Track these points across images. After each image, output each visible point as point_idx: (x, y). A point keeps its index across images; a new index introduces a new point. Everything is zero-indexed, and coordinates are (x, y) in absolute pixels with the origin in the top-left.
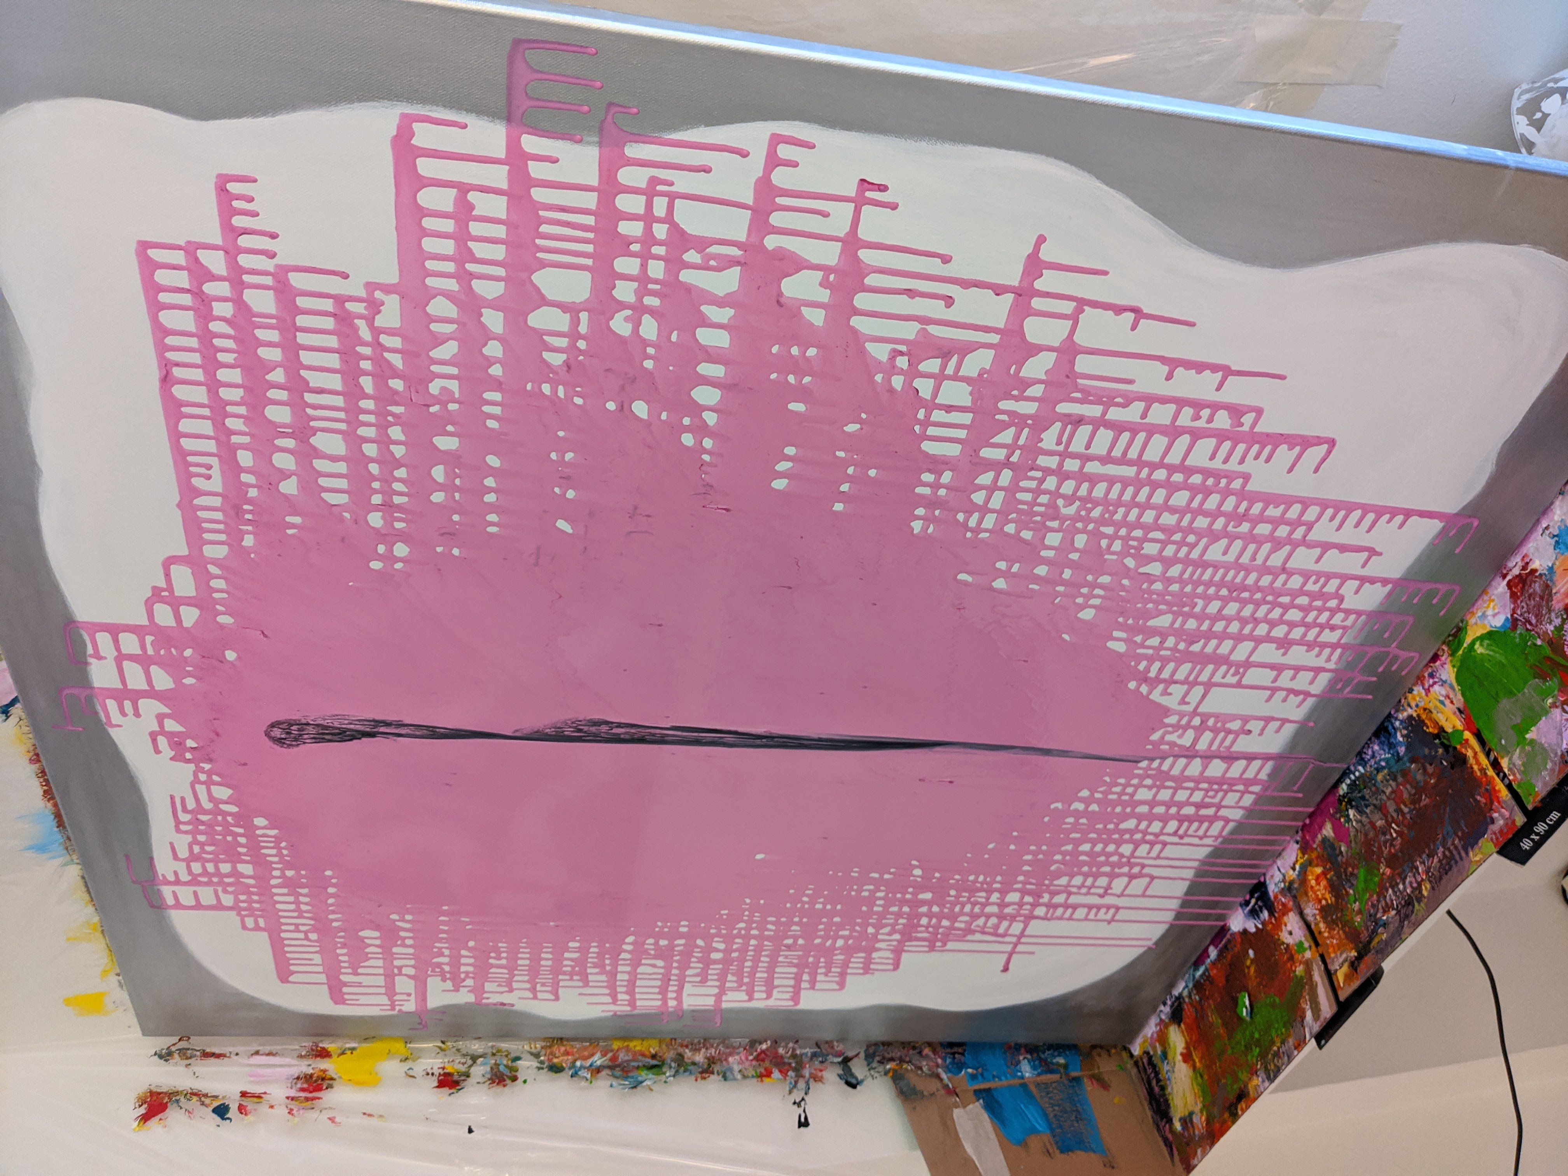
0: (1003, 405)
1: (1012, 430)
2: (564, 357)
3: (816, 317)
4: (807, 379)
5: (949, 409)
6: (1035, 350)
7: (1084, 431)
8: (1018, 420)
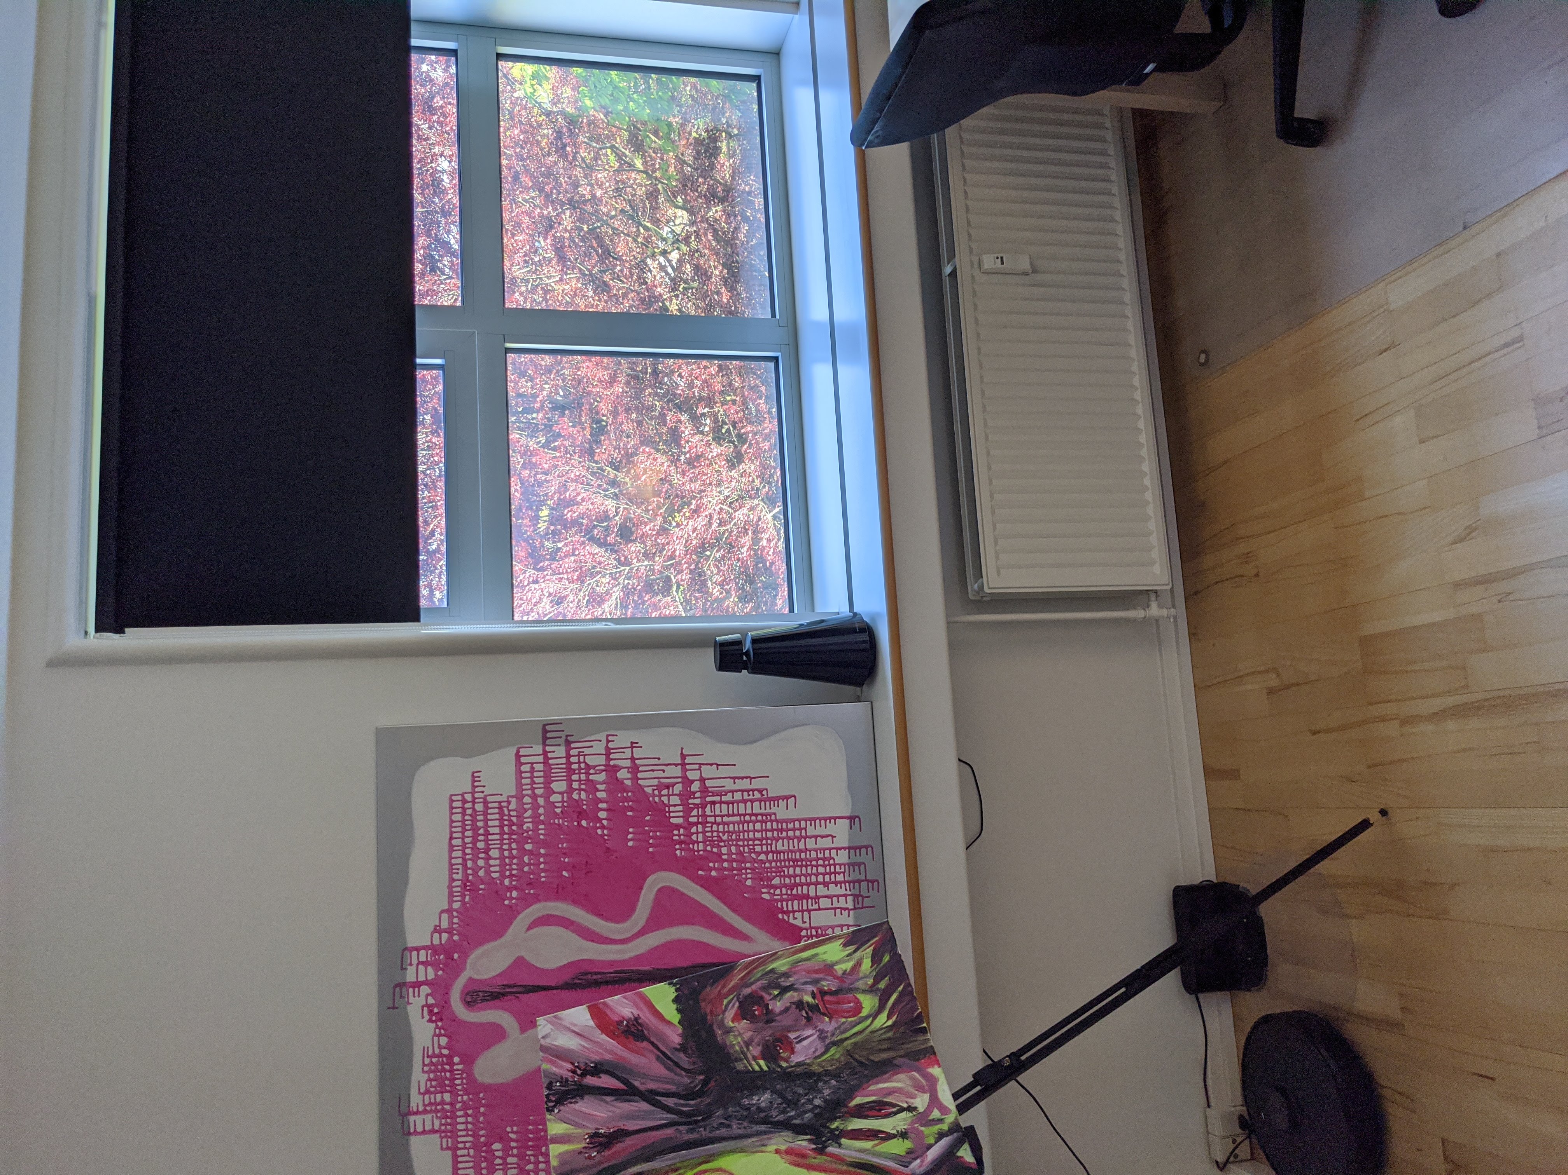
0: (690, 801)
1: (696, 810)
2: (560, 809)
3: (628, 783)
4: (630, 803)
5: (675, 806)
6: (693, 781)
7: (717, 806)
8: (696, 806)
